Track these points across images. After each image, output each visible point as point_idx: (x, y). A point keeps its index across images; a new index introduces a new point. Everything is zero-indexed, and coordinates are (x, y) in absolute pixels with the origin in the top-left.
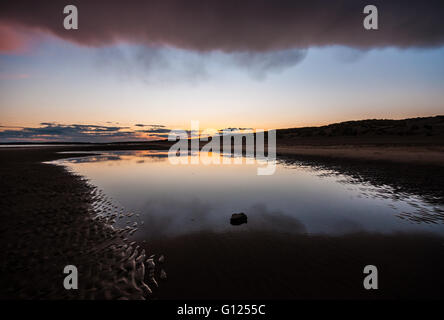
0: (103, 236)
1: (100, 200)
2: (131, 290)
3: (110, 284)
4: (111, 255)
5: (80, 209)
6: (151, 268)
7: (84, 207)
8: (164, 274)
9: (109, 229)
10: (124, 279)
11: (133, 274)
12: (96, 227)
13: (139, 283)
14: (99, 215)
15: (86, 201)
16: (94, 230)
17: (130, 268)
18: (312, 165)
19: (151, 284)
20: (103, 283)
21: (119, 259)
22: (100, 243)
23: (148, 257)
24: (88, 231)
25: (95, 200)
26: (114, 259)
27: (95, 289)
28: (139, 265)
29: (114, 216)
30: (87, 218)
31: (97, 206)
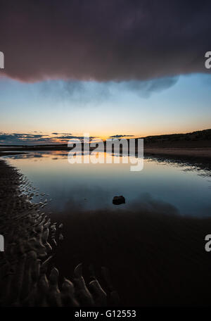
0: (24, 208)
1: (24, 183)
2: (38, 246)
3: (25, 241)
4: (28, 221)
5: (12, 189)
6: (53, 232)
7: (14, 188)
8: (61, 236)
9: (28, 203)
10: (35, 239)
11: (41, 235)
12: (20, 201)
13: (44, 242)
14: (23, 193)
15: (16, 184)
16: (18, 204)
17: (39, 231)
18: (179, 162)
19: (52, 244)
20: (20, 240)
21: (32, 224)
22: (21, 212)
23: (52, 224)
24: (14, 204)
25: (21, 183)
26: (29, 224)
27: (14, 244)
28: (45, 229)
29: (32, 195)
30: (15, 196)
31: (22, 187)
